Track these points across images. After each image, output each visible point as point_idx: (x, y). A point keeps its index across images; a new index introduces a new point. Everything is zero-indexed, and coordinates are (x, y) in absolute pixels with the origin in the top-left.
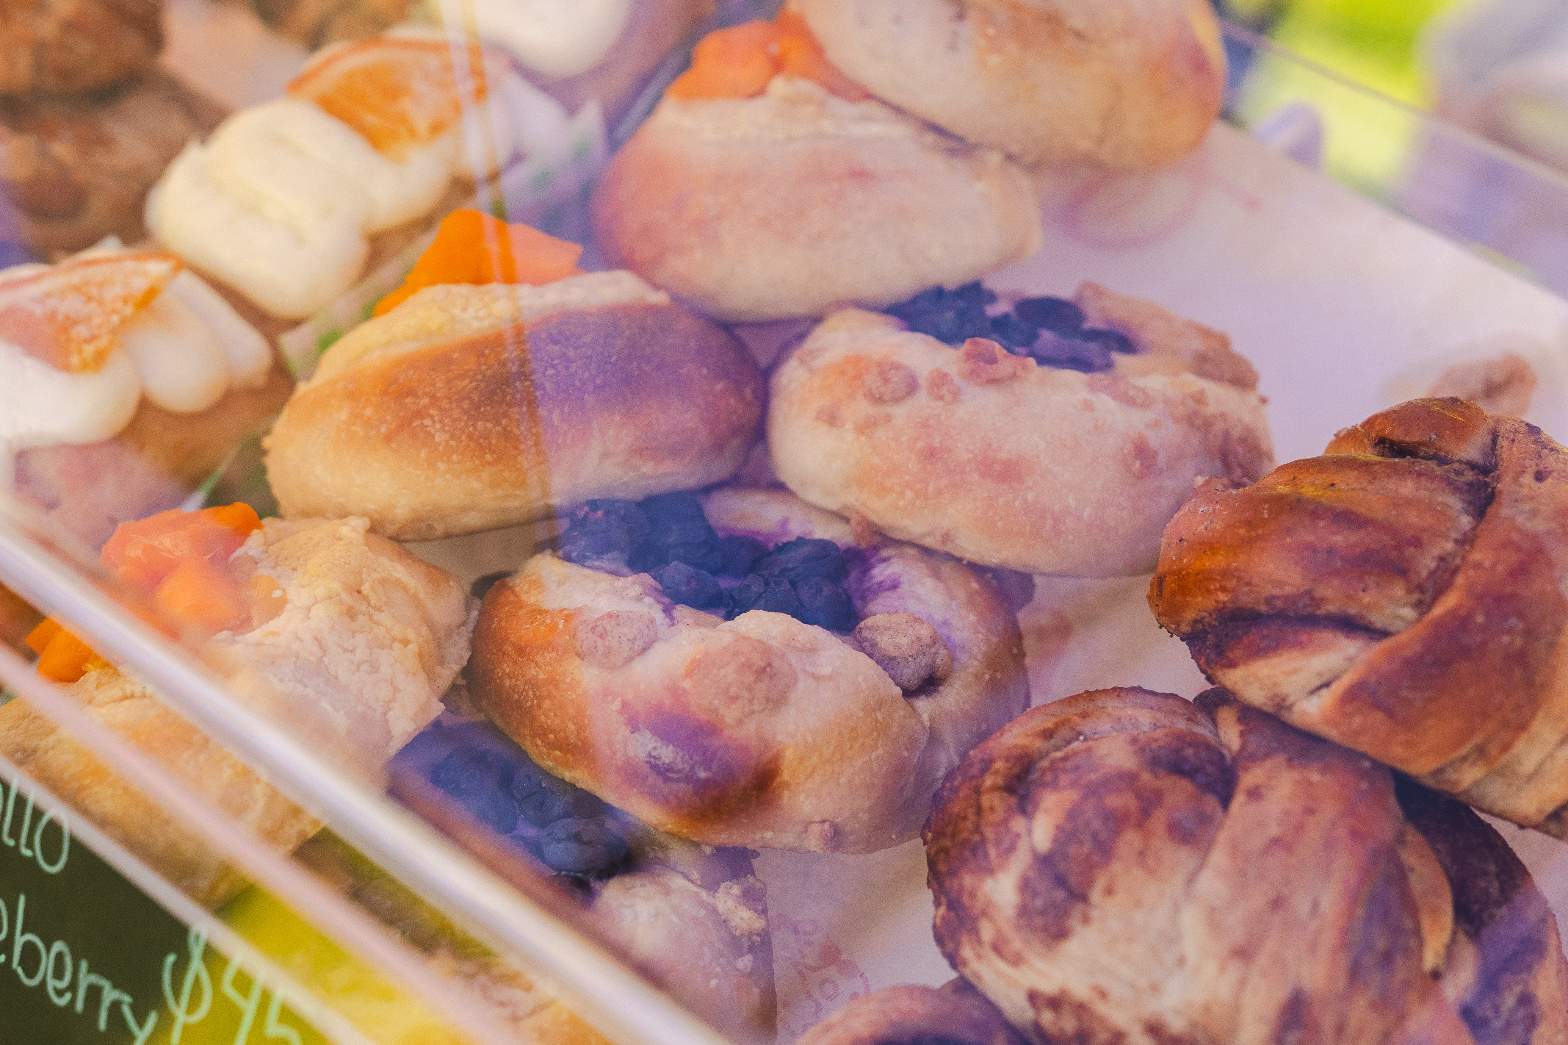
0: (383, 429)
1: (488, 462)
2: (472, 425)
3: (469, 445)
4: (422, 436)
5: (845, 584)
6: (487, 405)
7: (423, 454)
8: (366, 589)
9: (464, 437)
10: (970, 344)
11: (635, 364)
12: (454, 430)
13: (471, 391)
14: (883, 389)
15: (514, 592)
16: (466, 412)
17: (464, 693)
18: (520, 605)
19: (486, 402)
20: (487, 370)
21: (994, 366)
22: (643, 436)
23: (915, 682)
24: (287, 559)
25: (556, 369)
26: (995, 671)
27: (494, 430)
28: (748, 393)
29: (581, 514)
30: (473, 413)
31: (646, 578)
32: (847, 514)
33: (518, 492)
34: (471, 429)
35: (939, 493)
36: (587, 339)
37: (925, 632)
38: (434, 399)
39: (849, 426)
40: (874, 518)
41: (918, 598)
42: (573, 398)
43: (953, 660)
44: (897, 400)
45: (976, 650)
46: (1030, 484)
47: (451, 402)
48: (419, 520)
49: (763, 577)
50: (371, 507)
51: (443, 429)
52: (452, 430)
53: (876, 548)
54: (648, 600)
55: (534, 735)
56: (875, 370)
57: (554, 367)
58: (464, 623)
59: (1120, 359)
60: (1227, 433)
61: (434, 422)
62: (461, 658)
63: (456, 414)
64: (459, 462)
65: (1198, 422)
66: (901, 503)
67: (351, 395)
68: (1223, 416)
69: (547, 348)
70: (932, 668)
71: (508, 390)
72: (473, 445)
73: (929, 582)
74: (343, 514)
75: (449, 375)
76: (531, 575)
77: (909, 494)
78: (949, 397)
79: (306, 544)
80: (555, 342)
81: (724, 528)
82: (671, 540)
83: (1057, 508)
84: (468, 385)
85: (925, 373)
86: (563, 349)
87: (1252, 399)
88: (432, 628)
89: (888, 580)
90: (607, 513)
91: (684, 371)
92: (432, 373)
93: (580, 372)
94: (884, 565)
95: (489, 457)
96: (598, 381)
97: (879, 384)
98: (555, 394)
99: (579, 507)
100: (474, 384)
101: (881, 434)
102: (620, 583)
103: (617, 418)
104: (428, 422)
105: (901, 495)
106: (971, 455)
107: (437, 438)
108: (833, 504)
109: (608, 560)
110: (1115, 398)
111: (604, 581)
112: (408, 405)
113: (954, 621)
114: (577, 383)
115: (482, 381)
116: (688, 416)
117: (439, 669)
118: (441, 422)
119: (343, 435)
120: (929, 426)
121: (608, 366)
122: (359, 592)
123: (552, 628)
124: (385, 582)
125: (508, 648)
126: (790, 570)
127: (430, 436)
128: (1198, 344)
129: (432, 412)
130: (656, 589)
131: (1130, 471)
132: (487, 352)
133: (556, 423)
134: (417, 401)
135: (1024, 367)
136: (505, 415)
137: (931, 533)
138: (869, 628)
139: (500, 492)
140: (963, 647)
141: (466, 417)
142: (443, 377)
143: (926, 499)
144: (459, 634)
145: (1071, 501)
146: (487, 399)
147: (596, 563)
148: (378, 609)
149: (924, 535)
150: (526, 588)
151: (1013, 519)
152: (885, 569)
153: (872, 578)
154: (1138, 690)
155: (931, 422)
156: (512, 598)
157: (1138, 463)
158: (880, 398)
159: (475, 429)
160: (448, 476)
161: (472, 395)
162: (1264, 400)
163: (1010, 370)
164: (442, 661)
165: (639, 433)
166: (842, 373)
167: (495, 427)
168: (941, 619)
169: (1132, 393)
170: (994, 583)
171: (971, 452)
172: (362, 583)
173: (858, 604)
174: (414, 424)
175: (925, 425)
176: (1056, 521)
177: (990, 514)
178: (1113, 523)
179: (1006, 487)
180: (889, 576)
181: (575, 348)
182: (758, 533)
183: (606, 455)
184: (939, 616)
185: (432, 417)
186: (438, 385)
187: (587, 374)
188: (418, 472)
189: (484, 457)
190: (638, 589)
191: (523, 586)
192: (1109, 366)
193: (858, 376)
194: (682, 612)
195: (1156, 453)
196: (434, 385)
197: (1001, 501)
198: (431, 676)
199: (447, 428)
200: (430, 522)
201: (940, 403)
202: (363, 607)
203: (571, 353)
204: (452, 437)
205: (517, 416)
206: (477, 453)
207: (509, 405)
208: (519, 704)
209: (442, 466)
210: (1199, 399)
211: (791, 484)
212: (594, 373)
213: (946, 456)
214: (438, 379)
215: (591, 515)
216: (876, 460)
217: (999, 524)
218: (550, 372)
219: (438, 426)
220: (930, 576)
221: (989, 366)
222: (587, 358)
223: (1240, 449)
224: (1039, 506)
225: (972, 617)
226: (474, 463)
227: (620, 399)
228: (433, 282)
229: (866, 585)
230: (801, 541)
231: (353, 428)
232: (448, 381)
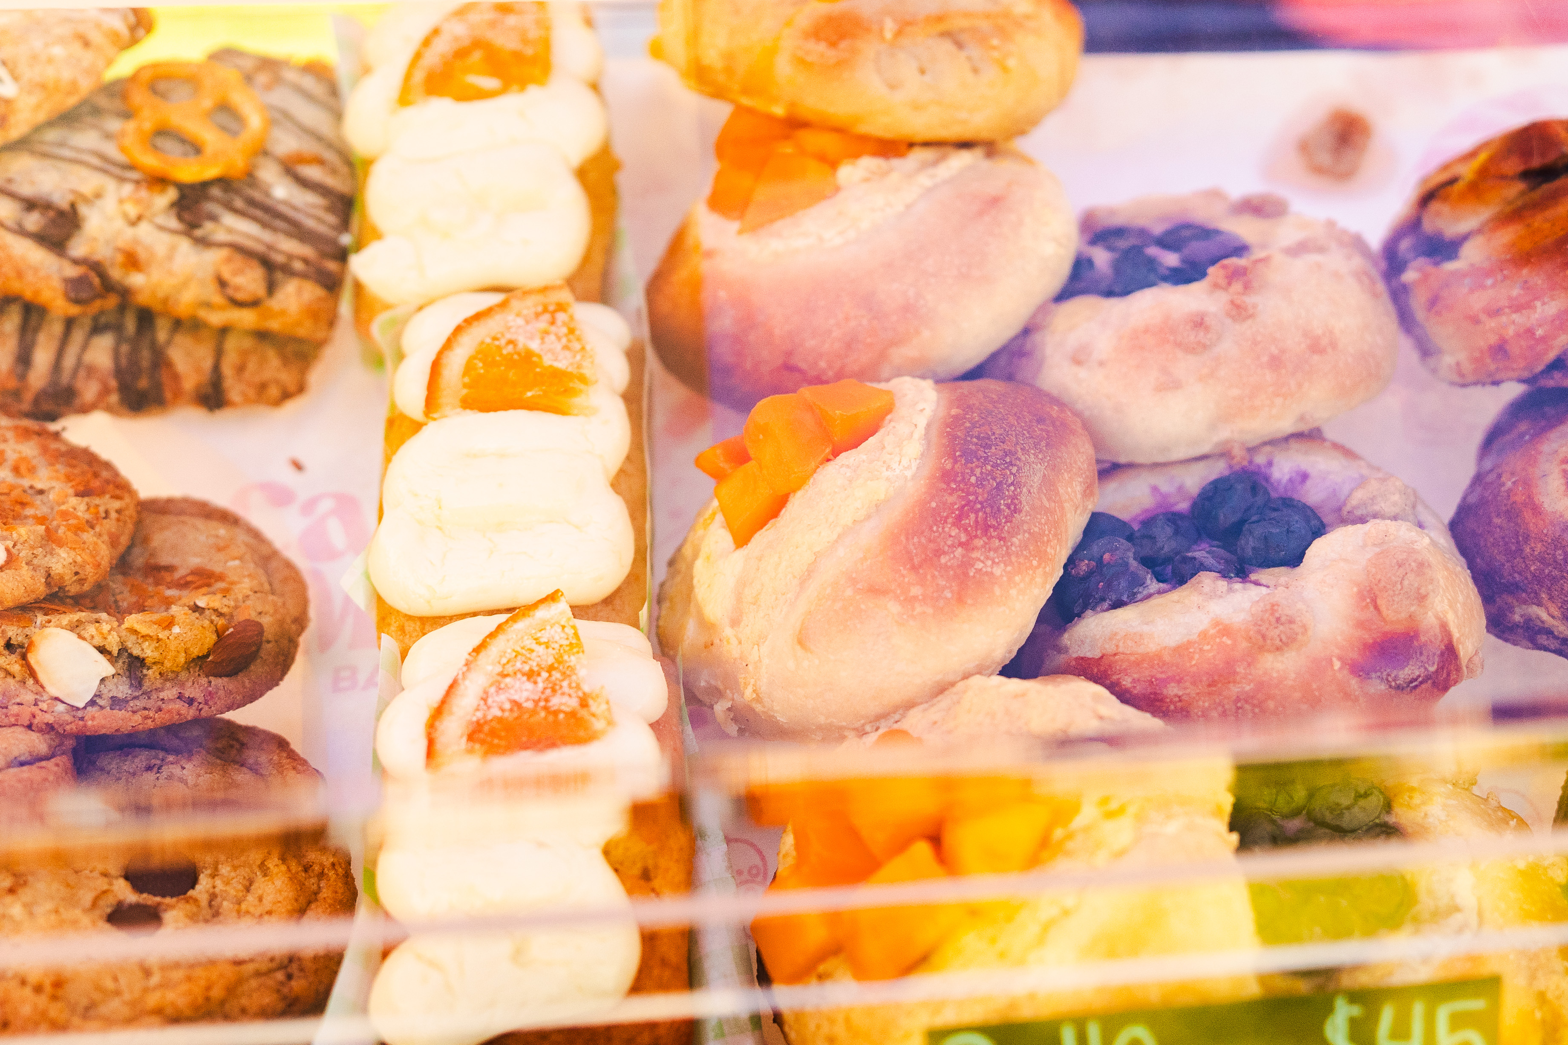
0: (947, 595)
4: (983, 579)
7: (996, 592)
38: (963, 545)
47: (979, 539)
51: (994, 563)
52: (1000, 559)
61: (983, 562)
63: (992, 545)
64: (1021, 581)
71: (1006, 501)
72: (1021, 560)
75: (950, 521)
85: (1215, 309)
89: (1293, 475)
94: (1275, 467)
95: (1035, 563)
100: (978, 515)
104: (979, 565)
106: (1302, 345)
107: (996, 573)
112: (948, 564)
115: (983, 508)
118: (988, 558)
123: (1220, 649)
127: (990, 575)
129: (973, 555)
134: (952, 556)
142: (948, 525)
151: (1354, 373)
152: (1281, 469)
153: (1279, 481)
174: (970, 575)
180: (1290, 472)
185: (979, 559)
193: (1163, 342)
196: (949, 536)
199: (996, 561)
204: (1005, 565)
213: (1287, 356)
219: (988, 563)
231: (916, 612)
232: (957, 526)
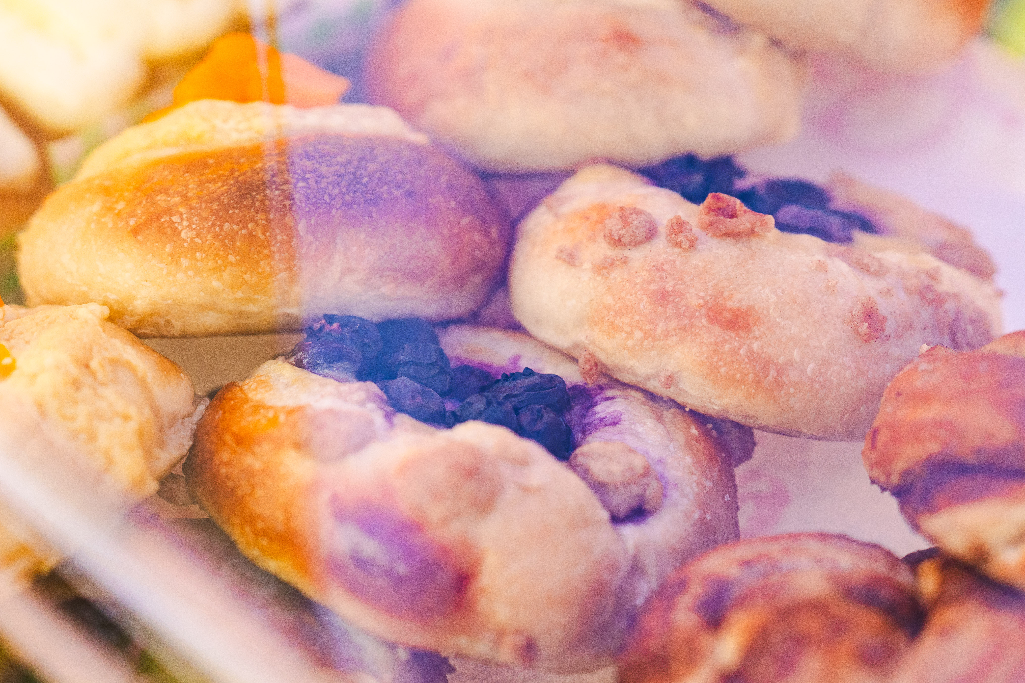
0: (132, 222)
1: (231, 262)
2: (219, 226)
3: (214, 244)
4: (169, 231)
5: (567, 417)
6: (237, 208)
7: (168, 248)
8: (94, 364)
9: (209, 237)
10: (713, 197)
11: (385, 187)
12: (200, 229)
13: (222, 194)
14: (623, 232)
15: (241, 389)
16: (215, 213)
17: (182, 482)
18: (246, 400)
19: (235, 206)
20: (239, 176)
21: (734, 220)
22: (386, 257)
23: (623, 511)
24: (21, 333)
25: (308, 183)
26: (705, 512)
27: (240, 233)
28: (494, 232)
29: (317, 326)
30: (221, 214)
31: (372, 387)
32: (576, 354)
33: (257, 297)
34: (217, 229)
35: (667, 335)
36: (341, 159)
37: (638, 463)
38: (185, 198)
39: (587, 266)
40: (602, 357)
41: (637, 435)
42: (320, 211)
43: (665, 495)
44: (636, 244)
45: (688, 489)
46: (757, 334)
47: (201, 202)
48: (158, 314)
49: (486, 397)
50: (112, 297)
51: (190, 226)
52: (198, 228)
53: (602, 388)
54: (371, 406)
55: (244, 522)
56: (617, 214)
57: (305, 180)
58: (189, 415)
59: (860, 237)
60: (958, 312)
61: (182, 219)
62: (181, 445)
63: (204, 214)
64: (202, 260)
65: (930, 296)
66: (630, 343)
67: (106, 191)
68: (956, 296)
69: (301, 162)
70: (642, 499)
71: (257, 196)
72: (217, 244)
73: (650, 423)
74: (84, 300)
75: (202, 178)
76: (261, 376)
77: (638, 334)
78: (686, 244)
79: (43, 321)
80: (308, 156)
81: (457, 359)
82: (401, 358)
83: (781, 360)
84: (219, 188)
85: (665, 222)
86: (317, 166)
87: (987, 289)
88: (156, 412)
89: (609, 417)
90: (342, 326)
91: (433, 201)
92: (187, 175)
93: (330, 187)
94: (607, 403)
95: (232, 258)
96: (348, 198)
97: (620, 227)
98: (304, 206)
99: (317, 320)
100: (226, 187)
101: (617, 275)
102: (345, 387)
103: (362, 236)
104: (175, 219)
105: (630, 335)
106: (701, 301)
107: (183, 235)
108: (563, 342)
109: (337, 369)
110: (849, 265)
111: (330, 385)
112: (159, 202)
113: (669, 460)
114: (326, 197)
115: (233, 185)
116: (432, 243)
117: (157, 452)
118: (189, 220)
119: (93, 226)
120: (663, 270)
121: (358, 186)
122: (87, 366)
123: (274, 421)
124: (115, 362)
125: (228, 438)
126: (515, 396)
127: (176, 232)
128: (940, 235)
129: (182, 209)
130: (381, 398)
131: (857, 332)
132: (242, 160)
133: (301, 234)
134: (169, 199)
135: (764, 224)
136: (252, 219)
137: (655, 376)
138: (584, 455)
139: (239, 294)
140: (675, 485)
141: (213, 217)
142: (197, 179)
143: (654, 340)
144: (182, 424)
145: (796, 355)
146: (237, 203)
147: (326, 371)
148: (104, 384)
149: (648, 378)
150: (253, 387)
151: (737, 366)
152: (609, 407)
153: (594, 414)
154: (843, 537)
155: (666, 267)
156: (239, 395)
157: (866, 325)
158: (619, 240)
159: (222, 229)
160: (190, 273)
161: (222, 198)
162: (1000, 294)
163: (748, 225)
164: (162, 445)
165: (382, 254)
166: (586, 218)
167: (241, 230)
168: (657, 457)
169: (867, 260)
170: (714, 433)
171: (702, 297)
172: (91, 358)
173: (578, 436)
174: (162, 220)
175: (659, 269)
176: (780, 372)
177: (715, 360)
178: (835, 381)
179: (733, 335)
180: (609, 413)
181: (328, 166)
182: (490, 366)
183: (347, 271)
184: (655, 454)
185: (181, 215)
186: (191, 186)
187: (336, 191)
188: (161, 266)
189: (227, 258)
190: (361, 395)
191: (251, 386)
192: (848, 240)
193: (601, 221)
194: (403, 419)
195: (884, 318)
196: (187, 186)
197: (727, 347)
198: (148, 456)
199: (194, 226)
200: (168, 318)
201: (677, 250)
202: (88, 380)
203: (324, 169)
204: (198, 236)
205: (263, 222)
206: (221, 253)
207: (257, 211)
208: (232, 492)
209: (185, 262)
210: (934, 276)
211: (527, 324)
212: (344, 190)
213: (677, 300)
214: (191, 181)
215: (327, 327)
216: (609, 300)
217: (723, 370)
218: (301, 184)
219: (185, 223)
220: (651, 418)
221: (728, 220)
222: (338, 176)
223: (969, 328)
224: (763, 356)
225: (688, 460)
226: (217, 262)
227: (367, 218)
228: (198, 97)
229: (588, 420)
230: (528, 372)
231: (103, 220)
232: (201, 184)
